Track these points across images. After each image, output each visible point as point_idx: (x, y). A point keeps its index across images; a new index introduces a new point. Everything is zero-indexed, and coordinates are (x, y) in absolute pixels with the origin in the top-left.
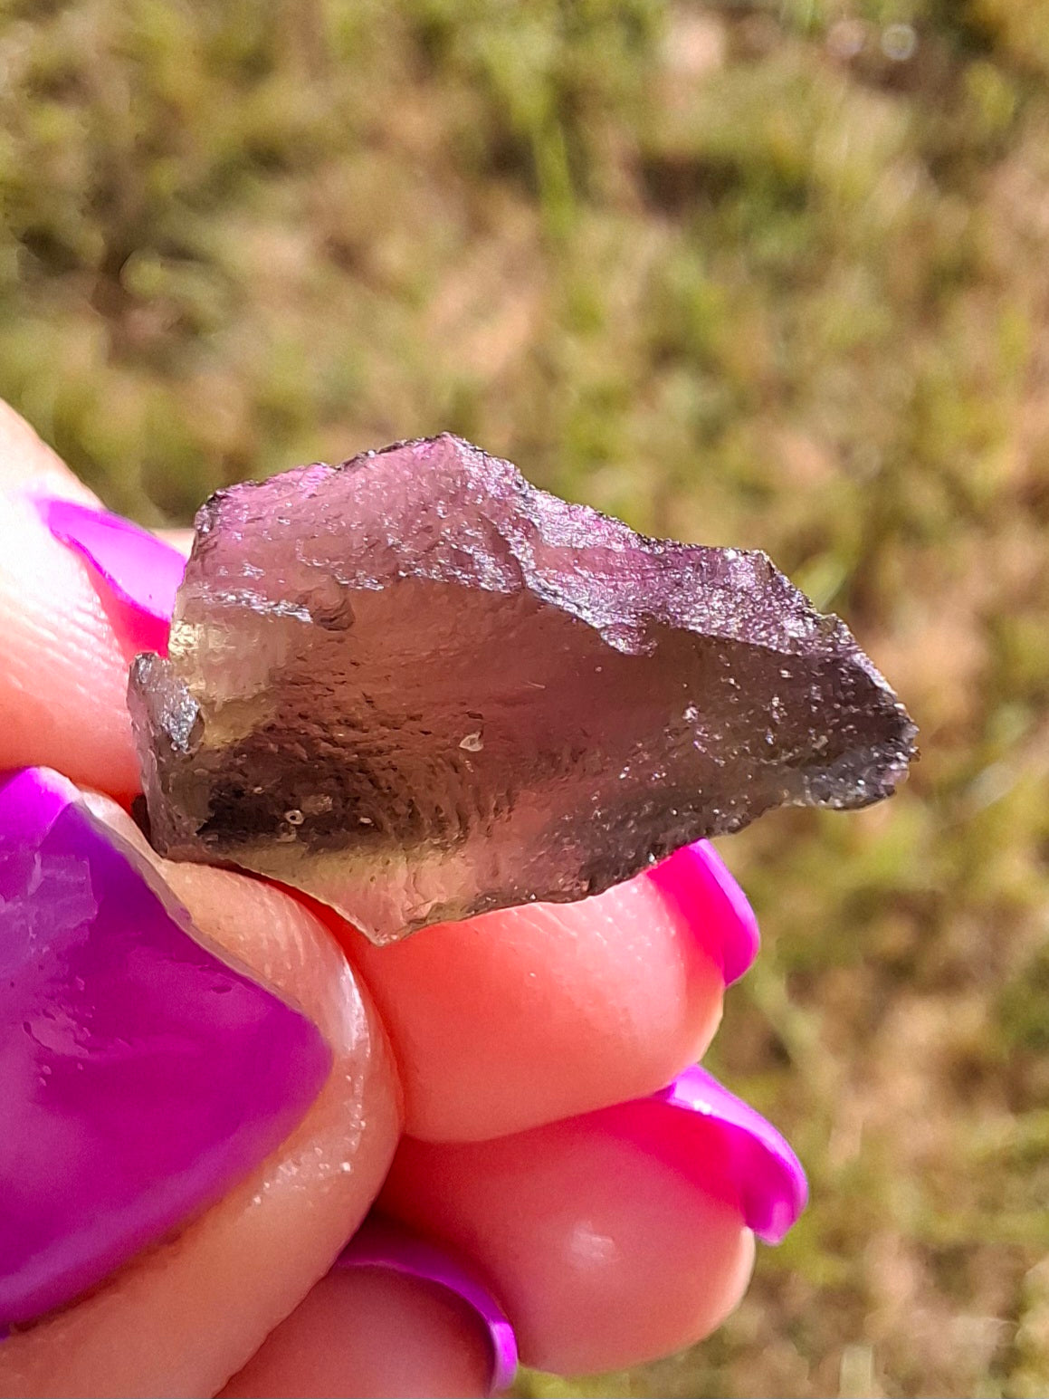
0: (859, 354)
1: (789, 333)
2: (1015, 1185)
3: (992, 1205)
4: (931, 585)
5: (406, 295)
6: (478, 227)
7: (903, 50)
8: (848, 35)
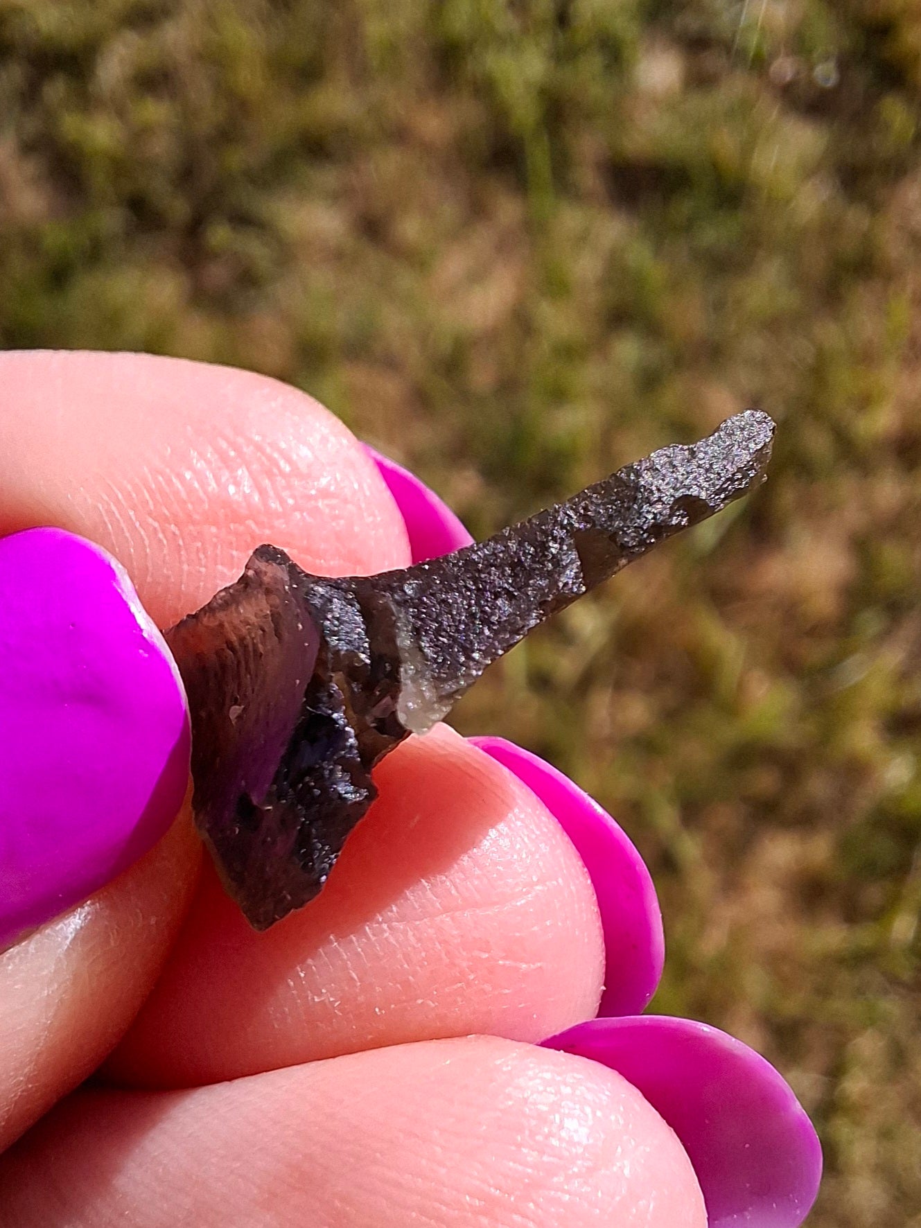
0: (773, 325)
1: (718, 306)
2: (844, 976)
3: (824, 992)
4: (814, 511)
5: (417, 260)
6: (477, 210)
7: (827, 79)
8: (785, 68)
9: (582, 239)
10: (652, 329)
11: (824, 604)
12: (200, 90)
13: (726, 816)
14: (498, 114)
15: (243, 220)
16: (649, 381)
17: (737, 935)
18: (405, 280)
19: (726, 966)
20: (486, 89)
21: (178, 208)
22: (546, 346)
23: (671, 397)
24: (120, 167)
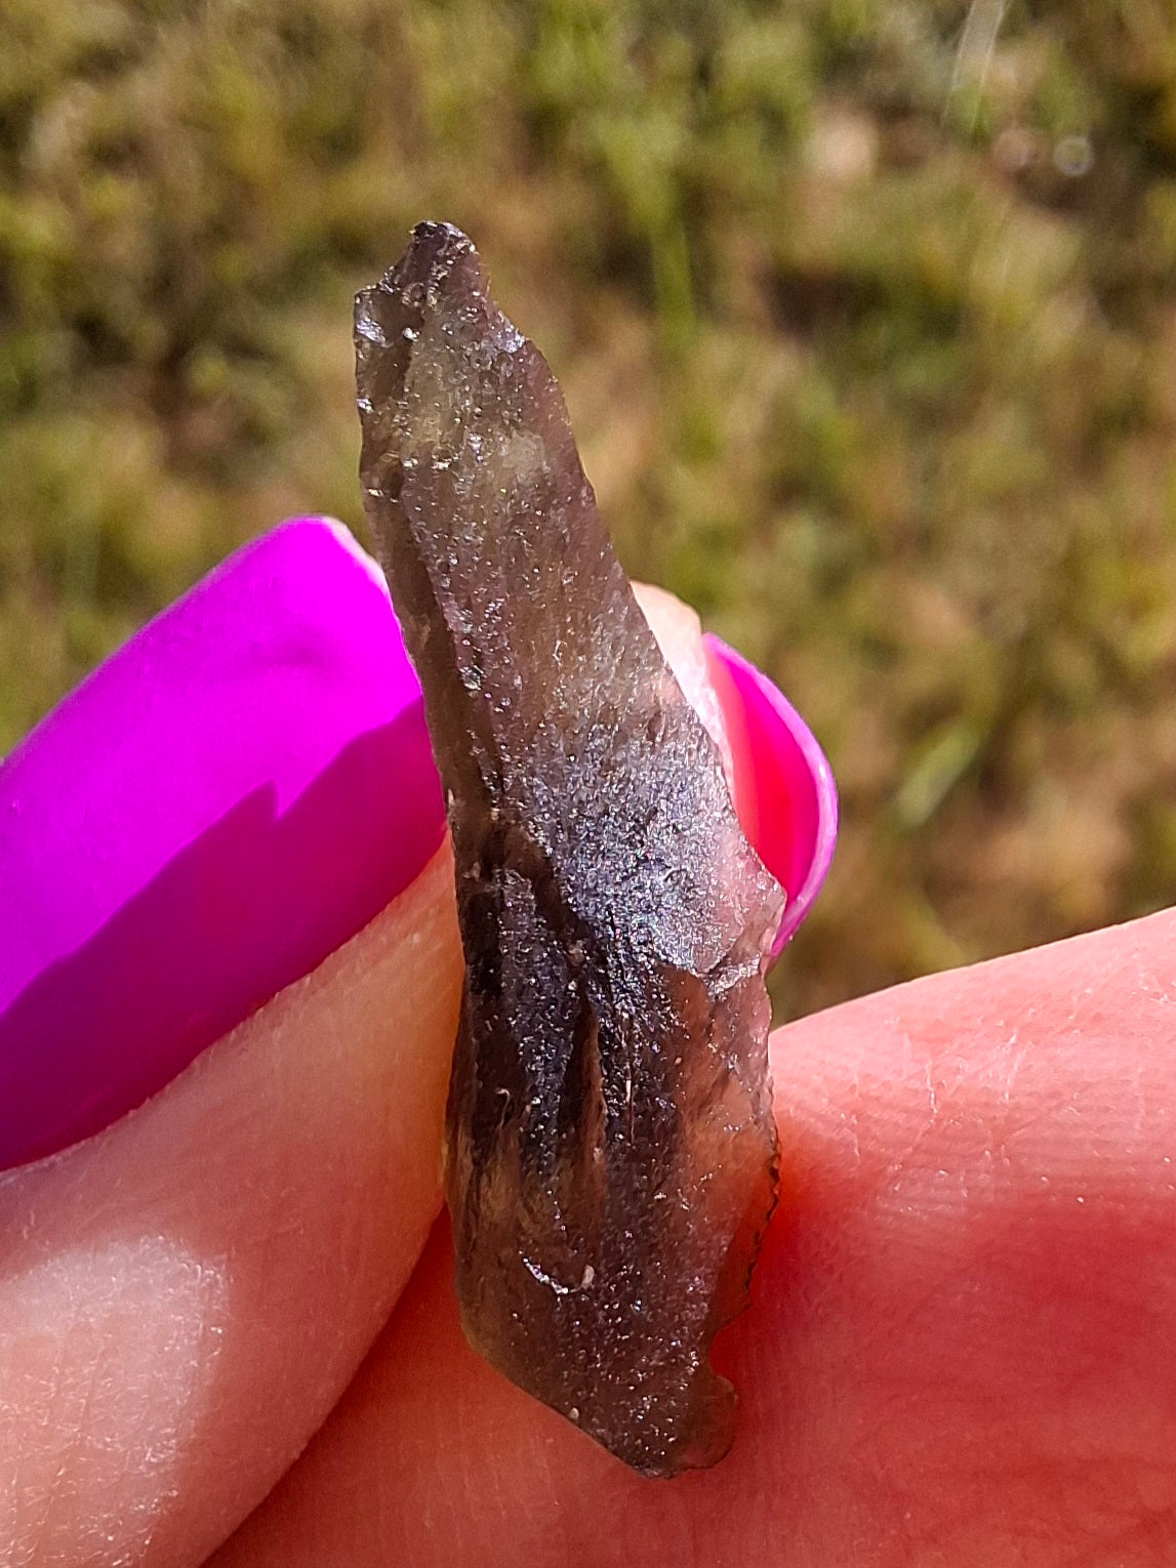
0: (1008, 502)
1: (930, 474)
6: (584, 338)
7: (1077, 165)
8: (1017, 145)
9: (732, 381)
10: (835, 507)
12: (184, 166)
15: (245, 351)
16: (832, 581)
20: (596, 170)
21: (150, 334)
22: (682, 532)
23: (865, 603)
24: (65, 274)
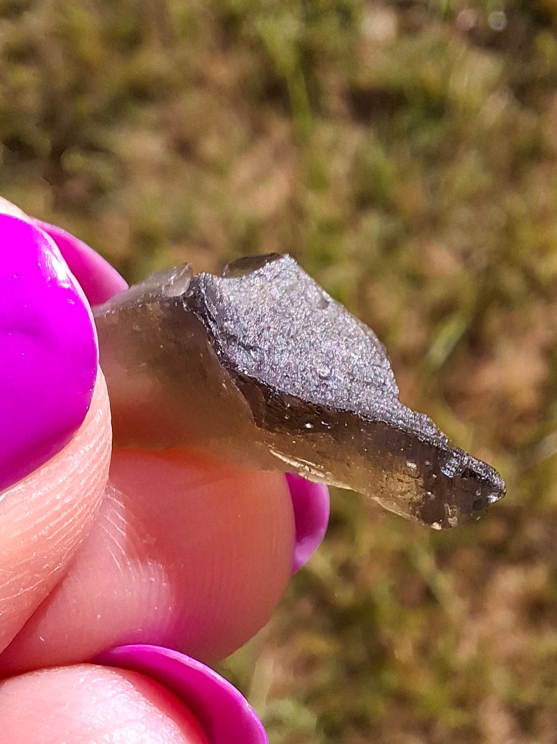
1: (434, 188)
3: (551, 684)
4: (515, 332)
5: (218, 169)
6: (258, 131)
7: (499, 25)
8: (468, 18)
9: (334, 147)
10: (389, 209)
11: (527, 398)
12: (56, 59)
13: (469, 558)
14: (268, 63)
15: (93, 149)
16: (390, 246)
17: (484, 645)
18: (211, 184)
19: (477, 669)
20: (258, 46)
21: (44, 142)
22: (313, 226)
23: (406, 256)
